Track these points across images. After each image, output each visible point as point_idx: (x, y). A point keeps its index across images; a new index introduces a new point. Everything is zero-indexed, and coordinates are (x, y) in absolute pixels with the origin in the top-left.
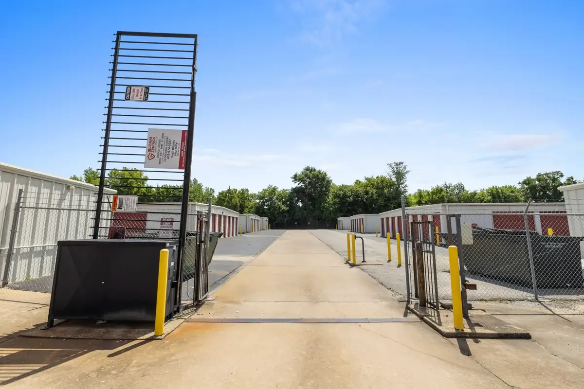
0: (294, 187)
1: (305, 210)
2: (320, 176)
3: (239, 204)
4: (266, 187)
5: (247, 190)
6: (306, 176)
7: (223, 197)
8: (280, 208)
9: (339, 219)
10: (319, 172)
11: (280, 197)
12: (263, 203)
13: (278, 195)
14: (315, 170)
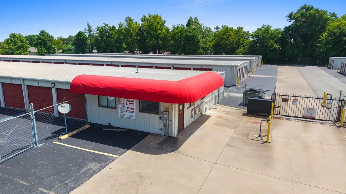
0: (288, 26)
1: (297, 47)
2: (317, 15)
3: (235, 41)
4: (260, 27)
5: (242, 29)
6: (302, 15)
7: (222, 35)
8: (272, 46)
9: (331, 58)
10: (317, 10)
11: (273, 35)
12: (257, 40)
13: (271, 34)
14: (312, 8)
